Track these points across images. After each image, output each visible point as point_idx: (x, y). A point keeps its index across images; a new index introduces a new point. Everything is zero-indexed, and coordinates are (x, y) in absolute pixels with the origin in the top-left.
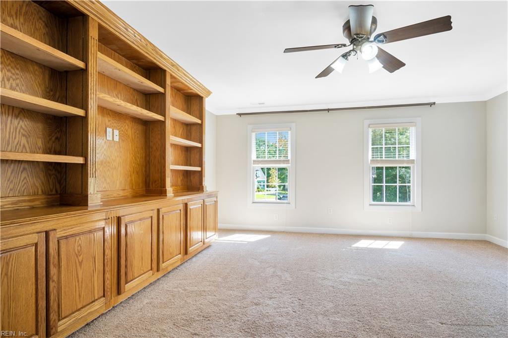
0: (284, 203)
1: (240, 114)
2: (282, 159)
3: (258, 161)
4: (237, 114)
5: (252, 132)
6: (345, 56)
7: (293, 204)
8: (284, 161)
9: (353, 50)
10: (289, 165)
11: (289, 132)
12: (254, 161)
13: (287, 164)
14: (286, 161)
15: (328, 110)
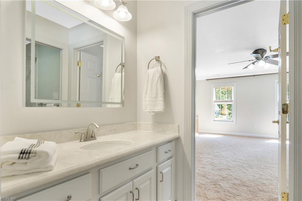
0: (230, 121)
1: (208, 80)
2: (229, 100)
3: (216, 101)
4: (206, 80)
5: (214, 87)
6: (253, 63)
7: (235, 122)
8: (230, 101)
9: (257, 61)
10: (233, 103)
11: (233, 87)
12: (214, 101)
13: (231, 102)
14: (231, 101)
15: (254, 76)
